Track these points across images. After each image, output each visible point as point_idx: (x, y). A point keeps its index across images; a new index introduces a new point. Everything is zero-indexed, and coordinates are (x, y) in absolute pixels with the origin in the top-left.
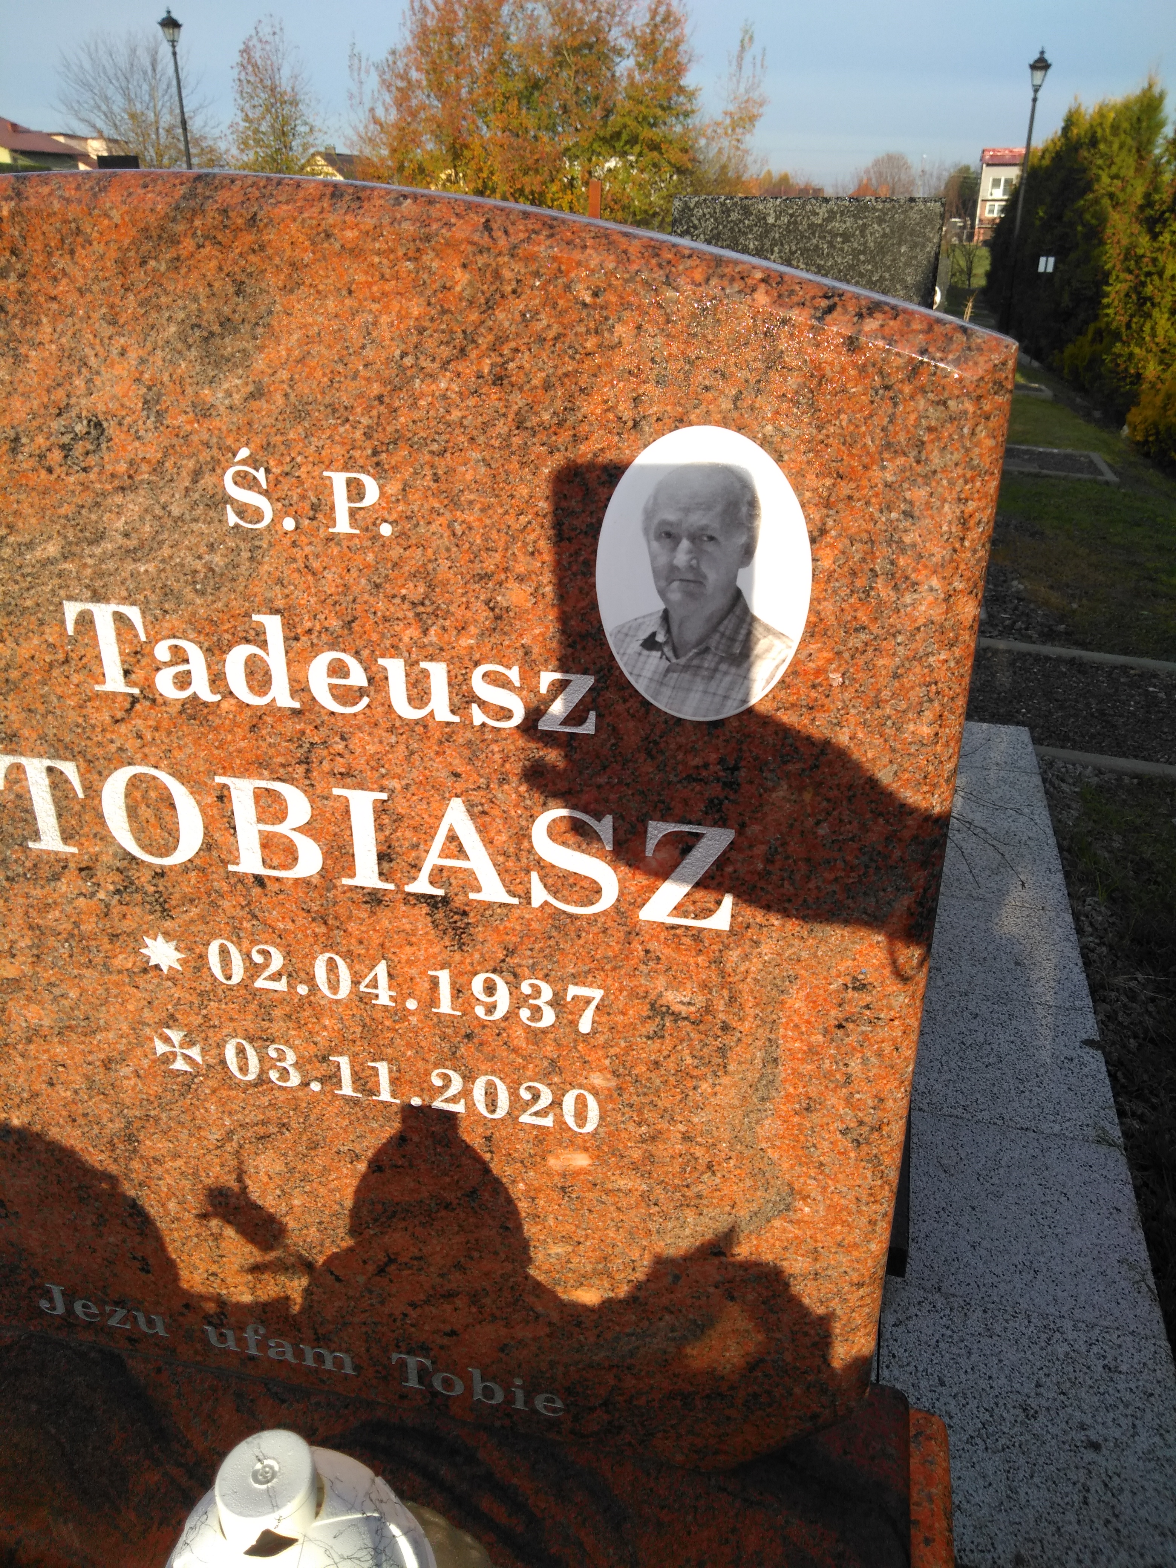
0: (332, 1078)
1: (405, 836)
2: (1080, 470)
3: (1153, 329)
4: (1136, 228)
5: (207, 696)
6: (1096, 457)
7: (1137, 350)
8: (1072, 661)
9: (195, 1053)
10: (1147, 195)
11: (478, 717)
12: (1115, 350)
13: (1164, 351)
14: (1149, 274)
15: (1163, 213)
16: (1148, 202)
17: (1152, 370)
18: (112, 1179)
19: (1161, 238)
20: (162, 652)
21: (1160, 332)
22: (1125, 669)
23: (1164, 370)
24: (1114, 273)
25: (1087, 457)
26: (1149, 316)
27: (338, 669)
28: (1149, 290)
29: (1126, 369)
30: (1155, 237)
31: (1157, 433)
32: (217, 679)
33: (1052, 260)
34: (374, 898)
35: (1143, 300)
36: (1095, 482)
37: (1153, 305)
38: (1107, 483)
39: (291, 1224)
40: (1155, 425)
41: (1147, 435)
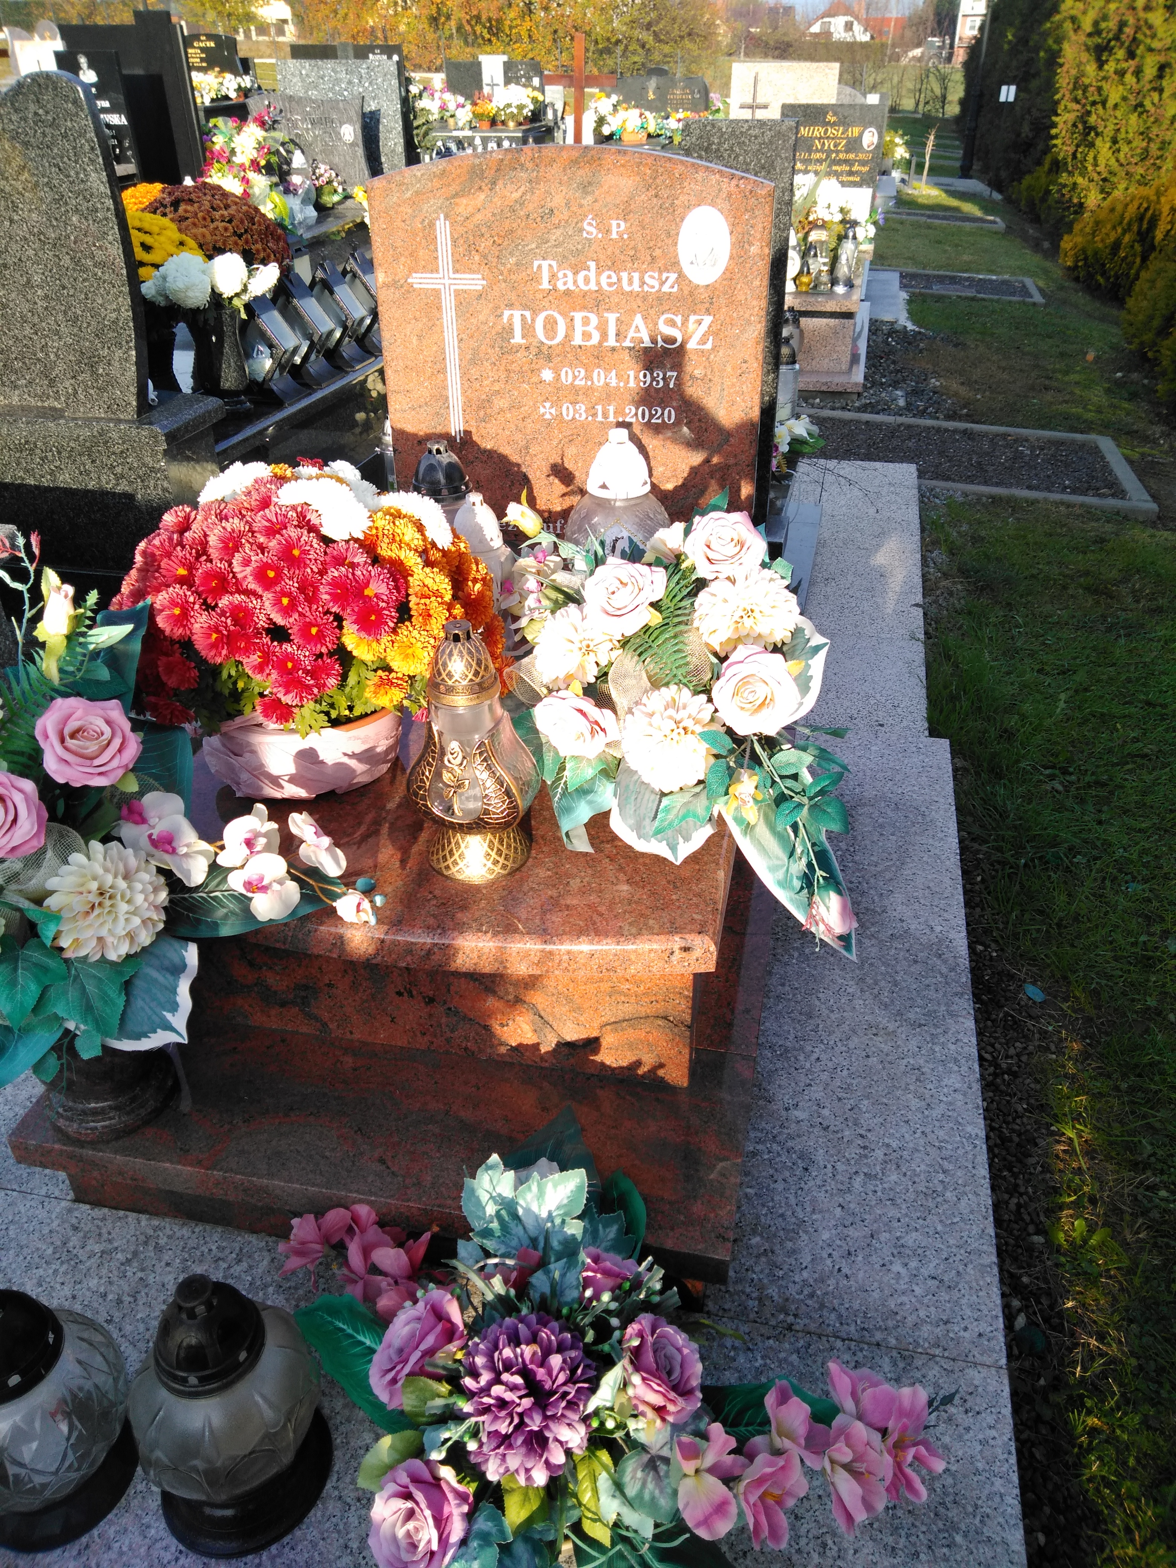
0: (595, 415)
1: (624, 327)
2: (1013, 294)
3: (1095, 158)
4: (1085, 56)
5: (572, 288)
6: (1029, 282)
7: (1079, 180)
8: (965, 432)
9: (553, 411)
10: (1096, 24)
11: (646, 288)
12: (1061, 181)
13: (1105, 180)
14: (1094, 103)
15: (1110, 41)
16: (1097, 31)
17: (1093, 199)
18: (519, 465)
19: (1106, 67)
20: (560, 275)
21: (1102, 161)
22: (1004, 436)
23: (1104, 199)
24: (1063, 103)
25: (1022, 282)
26: (1092, 145)
27: (609, 277)
28: (1092, 120)
29: (1071, 198)
30: (1101, 64)
31: (1086, 259)
32: (575, 282)
33: (1013, 88)
34: (613, 349)
35: (1089, 129)
36: (1024, 303)
37: (1097, 134)
38: (1034, 304)
39: (577, 474)
40: (1084, 251)
41: (1077, 261)
